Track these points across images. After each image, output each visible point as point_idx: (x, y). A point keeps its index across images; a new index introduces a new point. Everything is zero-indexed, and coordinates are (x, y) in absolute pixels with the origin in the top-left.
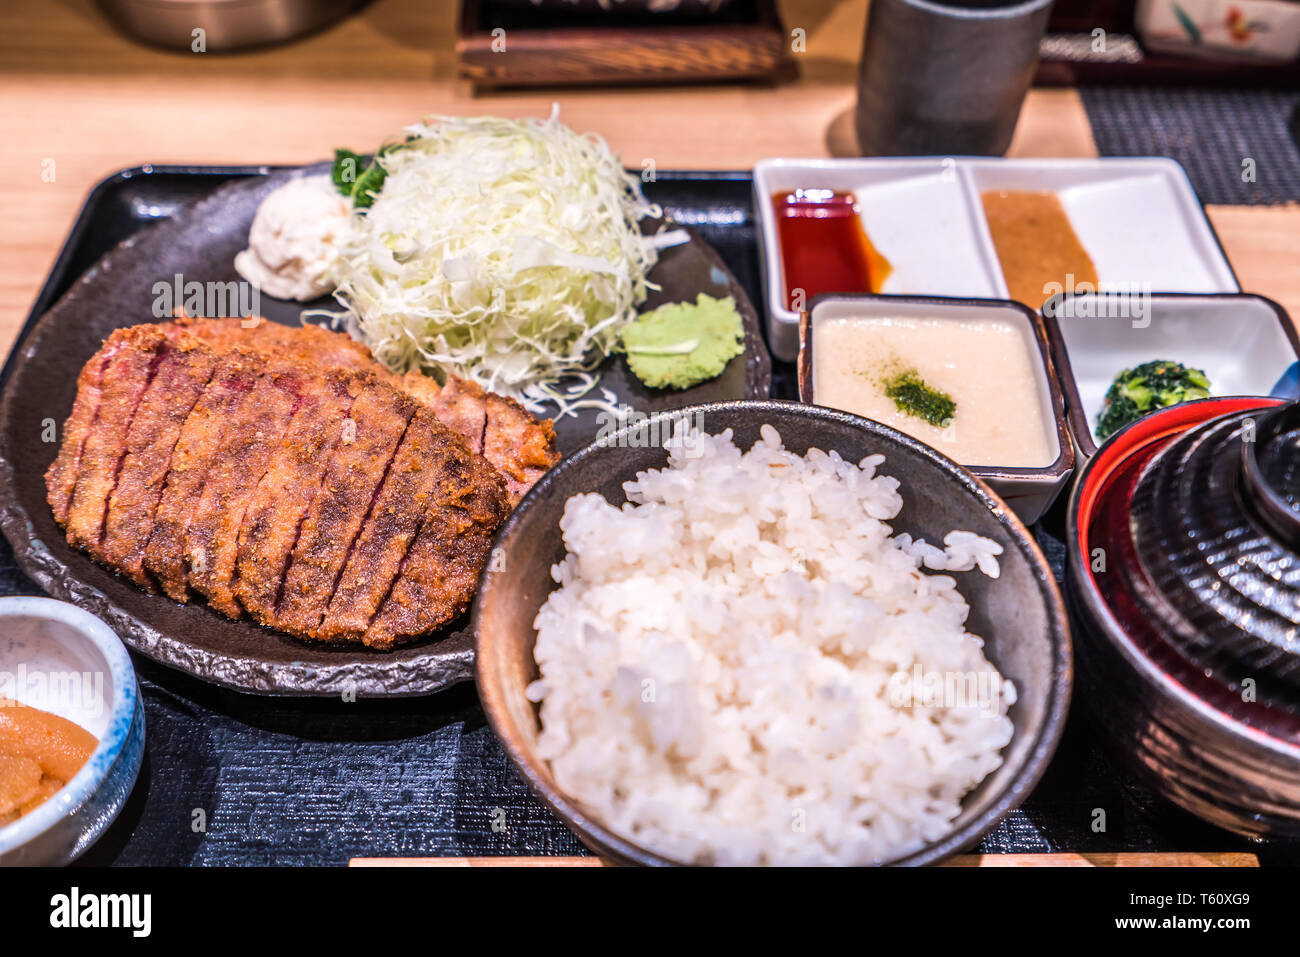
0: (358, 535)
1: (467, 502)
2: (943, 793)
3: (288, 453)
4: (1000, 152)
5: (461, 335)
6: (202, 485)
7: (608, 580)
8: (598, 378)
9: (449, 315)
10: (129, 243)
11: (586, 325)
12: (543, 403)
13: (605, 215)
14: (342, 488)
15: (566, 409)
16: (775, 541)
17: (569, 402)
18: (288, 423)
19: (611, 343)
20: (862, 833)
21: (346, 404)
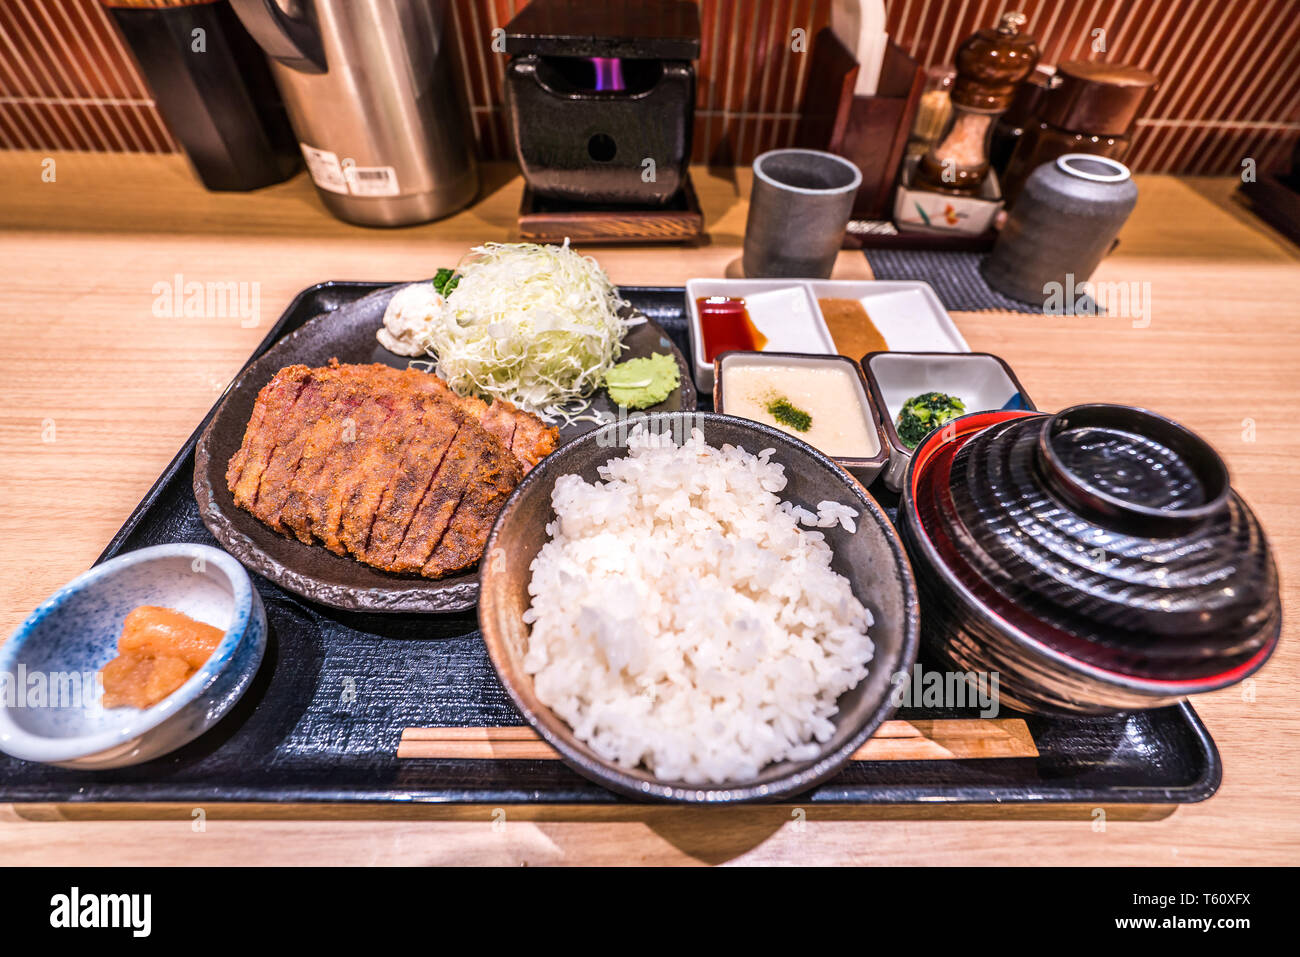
0: (421, 501)
1: (495, 480)
2: (824, 696)
3: (378, 446)
4: (827, 277)
5: (503, 375)
6: (322, 468)
7: (583, 536)
8: (590, 402)
9: (494, 360)
10: (312, 322)
11: (583, 369)
12: (555, 417)
13: (595, 303)
14: (413, 470)
15: (569, 421)
16: (700, 508)
17: (571, 417)
18: (381, 427)
19: (598, 381)
20: (767, 732)
21: (420, 415)
